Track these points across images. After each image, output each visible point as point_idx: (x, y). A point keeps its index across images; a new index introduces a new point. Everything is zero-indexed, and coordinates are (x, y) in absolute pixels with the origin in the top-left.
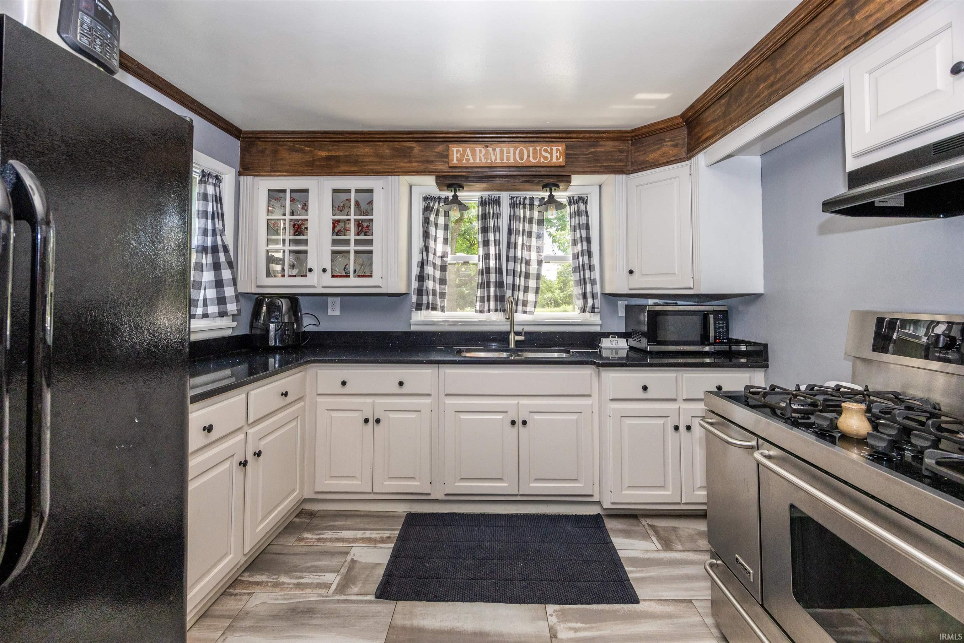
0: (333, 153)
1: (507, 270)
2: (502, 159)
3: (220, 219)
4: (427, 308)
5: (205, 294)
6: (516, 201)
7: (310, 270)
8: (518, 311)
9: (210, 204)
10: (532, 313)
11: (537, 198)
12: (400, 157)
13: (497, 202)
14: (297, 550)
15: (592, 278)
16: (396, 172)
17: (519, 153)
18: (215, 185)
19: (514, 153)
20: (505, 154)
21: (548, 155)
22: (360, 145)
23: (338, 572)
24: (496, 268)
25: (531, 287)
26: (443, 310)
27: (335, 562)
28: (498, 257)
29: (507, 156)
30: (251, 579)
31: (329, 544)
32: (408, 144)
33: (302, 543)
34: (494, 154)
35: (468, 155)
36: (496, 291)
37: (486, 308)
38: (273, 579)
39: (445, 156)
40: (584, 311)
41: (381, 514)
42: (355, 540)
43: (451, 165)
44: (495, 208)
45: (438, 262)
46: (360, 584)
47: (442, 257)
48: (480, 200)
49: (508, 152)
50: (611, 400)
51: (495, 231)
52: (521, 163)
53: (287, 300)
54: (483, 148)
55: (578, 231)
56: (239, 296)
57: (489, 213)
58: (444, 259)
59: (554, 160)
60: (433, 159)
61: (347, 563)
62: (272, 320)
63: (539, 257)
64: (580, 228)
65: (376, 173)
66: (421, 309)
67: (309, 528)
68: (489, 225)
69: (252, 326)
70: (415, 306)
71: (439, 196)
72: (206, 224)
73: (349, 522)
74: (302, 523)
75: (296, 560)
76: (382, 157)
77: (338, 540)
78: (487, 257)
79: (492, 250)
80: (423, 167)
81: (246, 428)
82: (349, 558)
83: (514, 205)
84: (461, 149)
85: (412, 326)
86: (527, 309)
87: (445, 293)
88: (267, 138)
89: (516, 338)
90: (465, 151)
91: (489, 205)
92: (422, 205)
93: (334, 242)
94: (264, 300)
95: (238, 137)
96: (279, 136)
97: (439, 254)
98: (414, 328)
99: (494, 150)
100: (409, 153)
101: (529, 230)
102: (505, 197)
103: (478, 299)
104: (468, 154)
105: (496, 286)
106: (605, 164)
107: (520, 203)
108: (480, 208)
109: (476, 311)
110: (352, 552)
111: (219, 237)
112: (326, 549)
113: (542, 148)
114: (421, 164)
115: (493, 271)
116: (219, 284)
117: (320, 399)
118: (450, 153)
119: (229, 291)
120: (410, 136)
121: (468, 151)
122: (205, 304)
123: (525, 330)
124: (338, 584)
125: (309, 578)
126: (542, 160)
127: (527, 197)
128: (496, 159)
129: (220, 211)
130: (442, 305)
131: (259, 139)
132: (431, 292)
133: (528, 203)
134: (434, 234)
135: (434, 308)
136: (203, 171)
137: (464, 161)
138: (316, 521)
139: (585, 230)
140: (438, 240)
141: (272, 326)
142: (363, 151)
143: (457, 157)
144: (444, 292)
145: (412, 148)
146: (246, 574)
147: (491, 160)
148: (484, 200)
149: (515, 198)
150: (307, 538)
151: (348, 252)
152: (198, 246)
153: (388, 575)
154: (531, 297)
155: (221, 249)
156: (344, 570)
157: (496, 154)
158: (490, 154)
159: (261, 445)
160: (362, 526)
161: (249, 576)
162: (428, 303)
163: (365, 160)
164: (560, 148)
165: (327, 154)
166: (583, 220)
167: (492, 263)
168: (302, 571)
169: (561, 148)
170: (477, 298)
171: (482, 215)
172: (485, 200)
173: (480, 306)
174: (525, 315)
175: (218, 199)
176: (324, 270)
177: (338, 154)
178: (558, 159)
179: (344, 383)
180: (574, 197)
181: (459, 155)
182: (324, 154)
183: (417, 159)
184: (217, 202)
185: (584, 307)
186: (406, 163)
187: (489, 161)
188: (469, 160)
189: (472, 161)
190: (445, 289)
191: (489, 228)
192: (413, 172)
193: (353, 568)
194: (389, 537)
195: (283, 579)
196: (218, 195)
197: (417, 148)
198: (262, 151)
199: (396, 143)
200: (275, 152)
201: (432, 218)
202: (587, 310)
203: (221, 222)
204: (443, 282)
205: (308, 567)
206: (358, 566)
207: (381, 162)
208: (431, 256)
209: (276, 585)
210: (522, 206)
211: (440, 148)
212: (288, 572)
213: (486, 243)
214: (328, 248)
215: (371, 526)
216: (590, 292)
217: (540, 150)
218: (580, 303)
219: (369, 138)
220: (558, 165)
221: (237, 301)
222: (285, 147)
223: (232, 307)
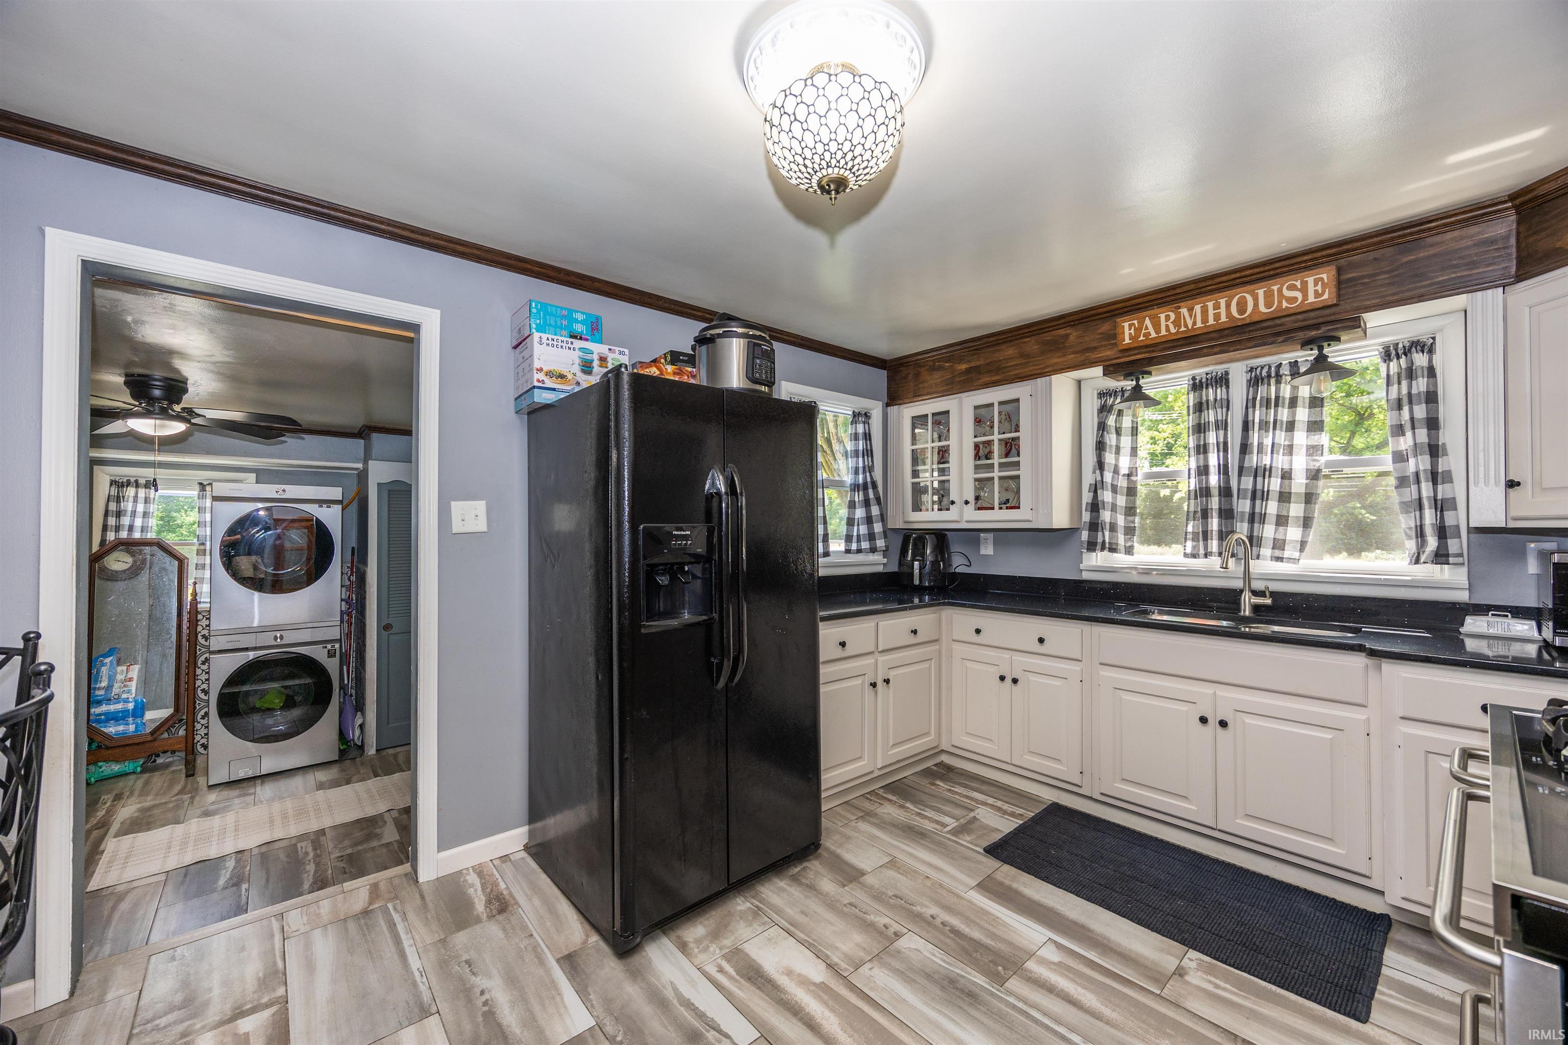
0: (973, 364)
1: (1239, 490)
2: (1205, 319)
3: (870, 455)
4: (1103, 549)
5: (858, 530)
6: (1261, 373)
7: (953, 503)
8: (1261, 557)
9: (861, 442)
10: (1296, 561)
11: (1307, 360)
12: (1051, 351)
13: (1223, 380)
14: (927, 791)
15: (1439, 497)
16: (1046, 372)
17: (1238, 304)
18: (864, 423)
19: (1228, 306)
20: (1211, 312)
21: (1298, 295)
22: (1003, 347)
23: (958, 820)
24: (1220, 487)
25: (1292, 517)
26: (1129, 551)
27: (958, 812)
28: (1224, 470)
29: (1214, 314)
30: (884, 795)
31: (956, 797)
32: (1062, 332)
33: (933, 787)
34: (1191, 316)
35: (1147, 328)
36: (1220, 525)
37: (1202, 552)
38: (901, 802)
39: (1113, 336)
40: (1417, 561)
41: (1021, 792)
42: (984, 804)
43: (1121, 348)
44: (1219, 390)
45: (1122, 483)
46: (973, 837)
47: (1129, 475)
48: (1191, 382)
49: (1217, 306)
50: (1402, 718)
51: (1217, 428)
52: (1243, 319)
53: (933, 536)
54: (1172, 311)
55: (1406, 409)
56: (885, 533)
57: (1207, 401)
58: (1132, 478)
59: (1311, 299)
60: (1096, 345)
61: (967, 817)
62: (917, 558)
63: (1312, 464)
64: (1410, 402)
65: (1021, 378)
66: (1094, 550)
67: (943, 778)
68: (1207, 420)
69: (900, 564)
70: (1085, 546)
71: (1122, 388)
72: (857, 463)
73: (984, 788)
74: (939, 772)
75: (924, 797)
76: (1028, 356)
77: (967, 797)
78: (1203, 471)
79: (1213, 460)
80: (1082, 358)
81: (877, 654)
82: (972, 814)
83: (1255, 381)
84: (1135, 322)
85: (1083, 573)
86: (1283, 554)
87: (1135, 527)
88: (909, 362)
89: (1252, 601)
90: (1141, 322)
91: (1207, 388)
92: (1097, 404)
93: (977, 468)
94: (911, 535)
95: (884, 368)
96: (920, 357)
97: (1124, 470)
98: (1086, 576)
99: (1191, 310)
100: (1063, 343)
101: (1290, 419)
102: (1238, 372)
103: (1190, 536)
104: (1146, 326)
105: (1220, 516)
106: (1441, 279)
107: (1269, 376)
108: (1191, 396)
109: (1186, 555)
110: (977, 811)
111: (868, 474)
112: (953, 799)
113: (1282, 285)
114: (1078, 355)
115: (1215, 492)
116: (869, 520)
117: (956, 647)
118: (1119, 330)
119: (878, 527)
120: (1063, 321)
121: (1147, 321)
122: (859, 541)
123: (1270, 589)
124: (954, 828)
125: (929, 813)
126: (1285, 304)
127: (1284, 363)
128: (1195, 323)
129: (869, 448)
130: (1129, 544)
131: (902, 365)
132: (1108, 527)
133: (1287, 372)
134: (1114, 443)
135: (1113, 549)
136: (854, 412)
137: (1142, 338)
138: (951, 775)
139: (1424, 405)
140: (1122, 451)
141: (916, 563)
142: (1006, 353)
143: (1130, 334)
144: (1132, 525)
145: (1067, 336)
146: (882, 790)
147: (1186, 326)
148: (1197, 381)
149: (1259, 369)
150: (939, 785)
151: (993, 478)
152: (851, 485)
153: (1004, 841)
154: (1293, 533)
155: (870, 485)
156: (963, 821)
157: (1195, 315)
158: (1184, 318)
159: (891, 675)
160: (996, 795)
161: (884, 793)
162: (1104, 542)
163: (1009, 364)
164: (1324, 276)
165: (967, 366)
166: (1421, 385)
167: (1214, 480)
168: (927, 806)
169: (1326, 275)
170: (1186, 535)
171: (1195, 405)
172: (1201, 381)
173: (1194, 547)
174: (1279, 564)
175: (867, 436)
176: (967, 502)
177: (978, 363)
178: (1317, 294)
179: (978, 631)
180: (1397, 344)
181: (1132, 331)
182: (964, 367)
183: (1074, 349)
184: (866, 440)
185: (1419, 554)
186: (1060, 357)
187: (1183, 329)
188: (1149, 334)
189: (1153, 335)
190: (1133, 522)
191: (1207, 424)
192: (1069, 368)
193: (973, 823)
194: (1021, 815)
195: (908, 805)
196: (867, 431)
197: (1073, 334)
198: (906, 378)
199: (1046, 334)
200: (917, 375)
201: (1111, 421)
202: (1423, 559)
203: (870, 458)
204: (1130, 511)
205: (931, 806)
206: (977, 823)
207: (1027, 363)
208: (1108, 477)
209: (902, 807)
210: (1273, 381)
211: (1105, 327)
212: (914, 802)
213: (1202, 449)
214: (970, 475)
215: (1006, 799)
216: (1432, 524)
217: (1280, 291)
218: (1411, 545)
219: (1012, 336)
220: (1320, 306)
221: (885, 537)
222: (925, 368)
223: (880, 543)
